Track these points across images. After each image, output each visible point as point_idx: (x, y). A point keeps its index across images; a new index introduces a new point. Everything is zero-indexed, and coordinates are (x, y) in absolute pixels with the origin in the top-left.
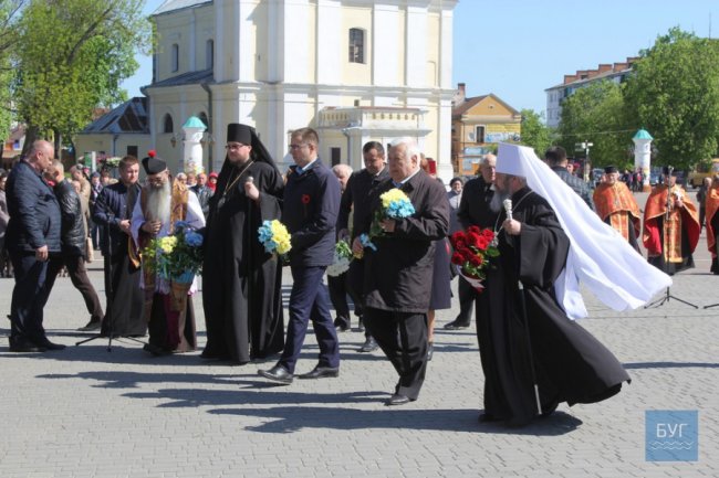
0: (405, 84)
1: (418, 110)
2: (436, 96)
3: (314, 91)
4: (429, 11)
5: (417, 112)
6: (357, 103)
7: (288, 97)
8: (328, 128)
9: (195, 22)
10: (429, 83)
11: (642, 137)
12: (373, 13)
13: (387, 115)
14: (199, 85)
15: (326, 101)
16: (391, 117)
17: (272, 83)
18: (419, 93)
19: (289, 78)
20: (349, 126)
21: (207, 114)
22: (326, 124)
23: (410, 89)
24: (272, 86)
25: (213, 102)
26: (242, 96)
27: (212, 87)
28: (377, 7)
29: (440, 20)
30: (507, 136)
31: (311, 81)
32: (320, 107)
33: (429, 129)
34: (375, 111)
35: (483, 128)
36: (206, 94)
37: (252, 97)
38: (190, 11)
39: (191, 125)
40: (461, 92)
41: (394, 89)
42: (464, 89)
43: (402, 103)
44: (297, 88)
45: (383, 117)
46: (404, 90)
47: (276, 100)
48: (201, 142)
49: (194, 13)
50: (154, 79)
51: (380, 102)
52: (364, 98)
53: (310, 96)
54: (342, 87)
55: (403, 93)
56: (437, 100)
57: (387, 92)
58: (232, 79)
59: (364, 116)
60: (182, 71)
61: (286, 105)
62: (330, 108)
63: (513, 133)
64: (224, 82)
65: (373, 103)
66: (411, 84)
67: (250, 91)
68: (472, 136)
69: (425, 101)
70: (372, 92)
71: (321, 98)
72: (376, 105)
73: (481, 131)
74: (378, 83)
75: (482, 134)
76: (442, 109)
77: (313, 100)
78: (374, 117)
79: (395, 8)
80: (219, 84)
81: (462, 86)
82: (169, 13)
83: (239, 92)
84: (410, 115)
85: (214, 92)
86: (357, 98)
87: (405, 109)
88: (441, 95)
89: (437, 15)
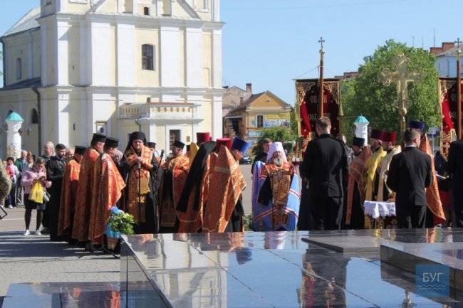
0: (186, 85)
1: (193, 104)
2: (210, 94)
3: (115, 91)
4: (203, 30)
5: (192, 106)
6: (149, 100)
7: (95, 96)
8: (126, 119)
9: (32, 42)
10: (205, 84)
11: (360, 121)
12: (159, 33)
13: (169, 108)
14: (30, 89)
15: (125, 99)
16: (172, 110)
17: (83, 86)
18: (196, 92)
19: (96, 82)
20: (141, 117)
21: (37, 110)
22: (125, 116)
23: (189, 89)
24: (83, 88)
25: (41, 101)
26: (60, 96)
27: (40, 90)
28: (162, 28)
29: (212, 37)
30: (280, 123)
31: (113, 85)
32: (121, 104)
33: (202, 118)
34: (161, 106)
35: (262, 117)
36: (36, 95)
37: (66, 97)
38: (28, 33)
39: (11, 119)
40: (249, 90)
41: (176, 89)
42: (251, 88)
43: (183, 99)
44: (102, 90)
45: (165, 110)
46: (185, 90)
47: (87, 99)
48: (20, 131)
49: (31, 34)
50: (4, 84)
51: (167, 99)
52: (154, 96)
53: (112, 95)
54: (137, 88)
55: (184, 92)
56: (212, 97)
57: (172, 91)
58: (53, 84)
59: (151, 109)
60: (24, 78)
61: (94, 102)
62: (128, 104)
63: (284, 120)
64: (48, 86)
65: (161, 99)
66: (190, 85)
67: (66, 93)
68: (253, 123)
69: (201, 98)
70: (160, 91)
71: (121, 97)
72: (164, 101)
73: (260, 119)
74: (164, 85)
75: (262, 121)
76: (215, 103)
77: (114, 98)
78: (159, 111)
79: (177, 29)
80: (45, 87)
81: (249, 85)
82: (14, 35)
83: (58, 93)
84: (186, 108)
85: (41, 94)
86: (149, 96)
87: (185, 104)
88: (214, 93)
89: (210, 33)
